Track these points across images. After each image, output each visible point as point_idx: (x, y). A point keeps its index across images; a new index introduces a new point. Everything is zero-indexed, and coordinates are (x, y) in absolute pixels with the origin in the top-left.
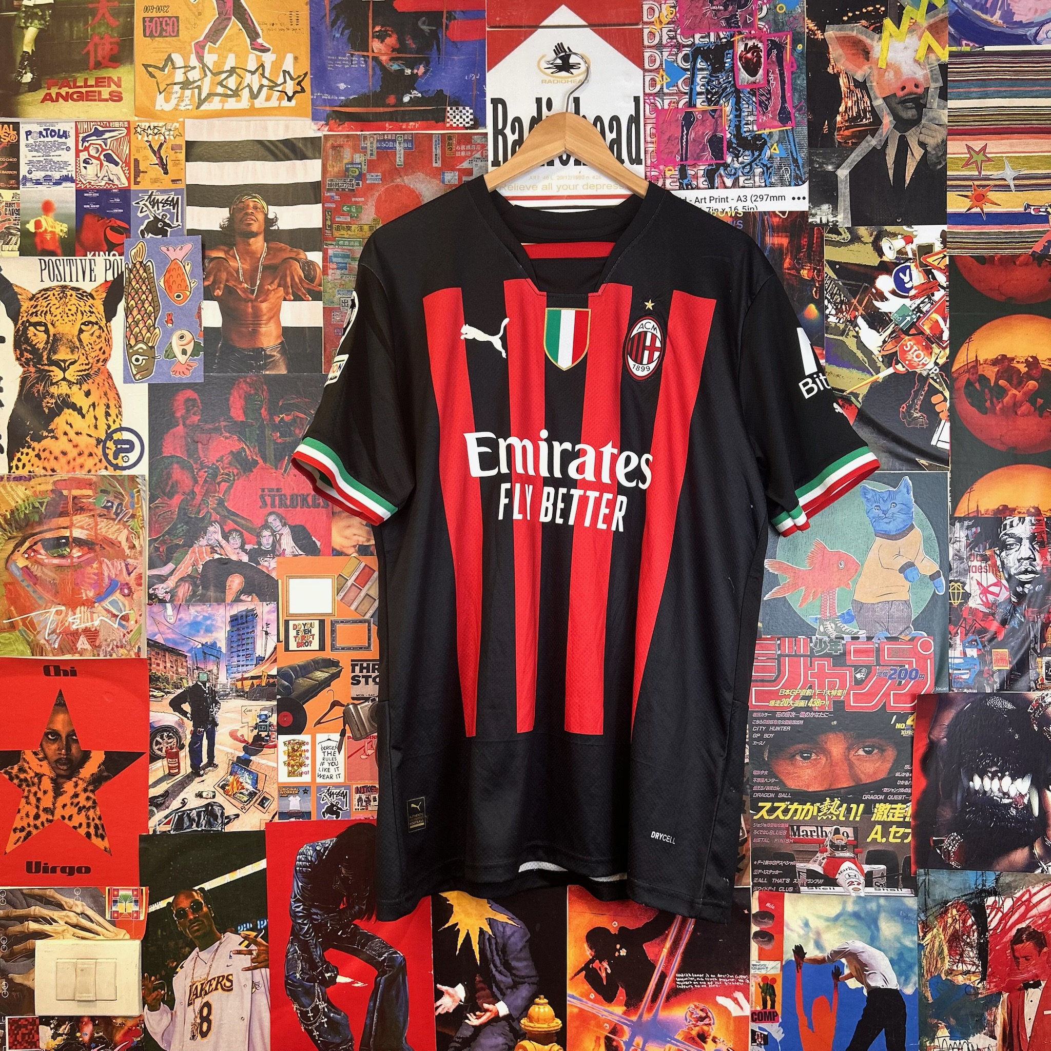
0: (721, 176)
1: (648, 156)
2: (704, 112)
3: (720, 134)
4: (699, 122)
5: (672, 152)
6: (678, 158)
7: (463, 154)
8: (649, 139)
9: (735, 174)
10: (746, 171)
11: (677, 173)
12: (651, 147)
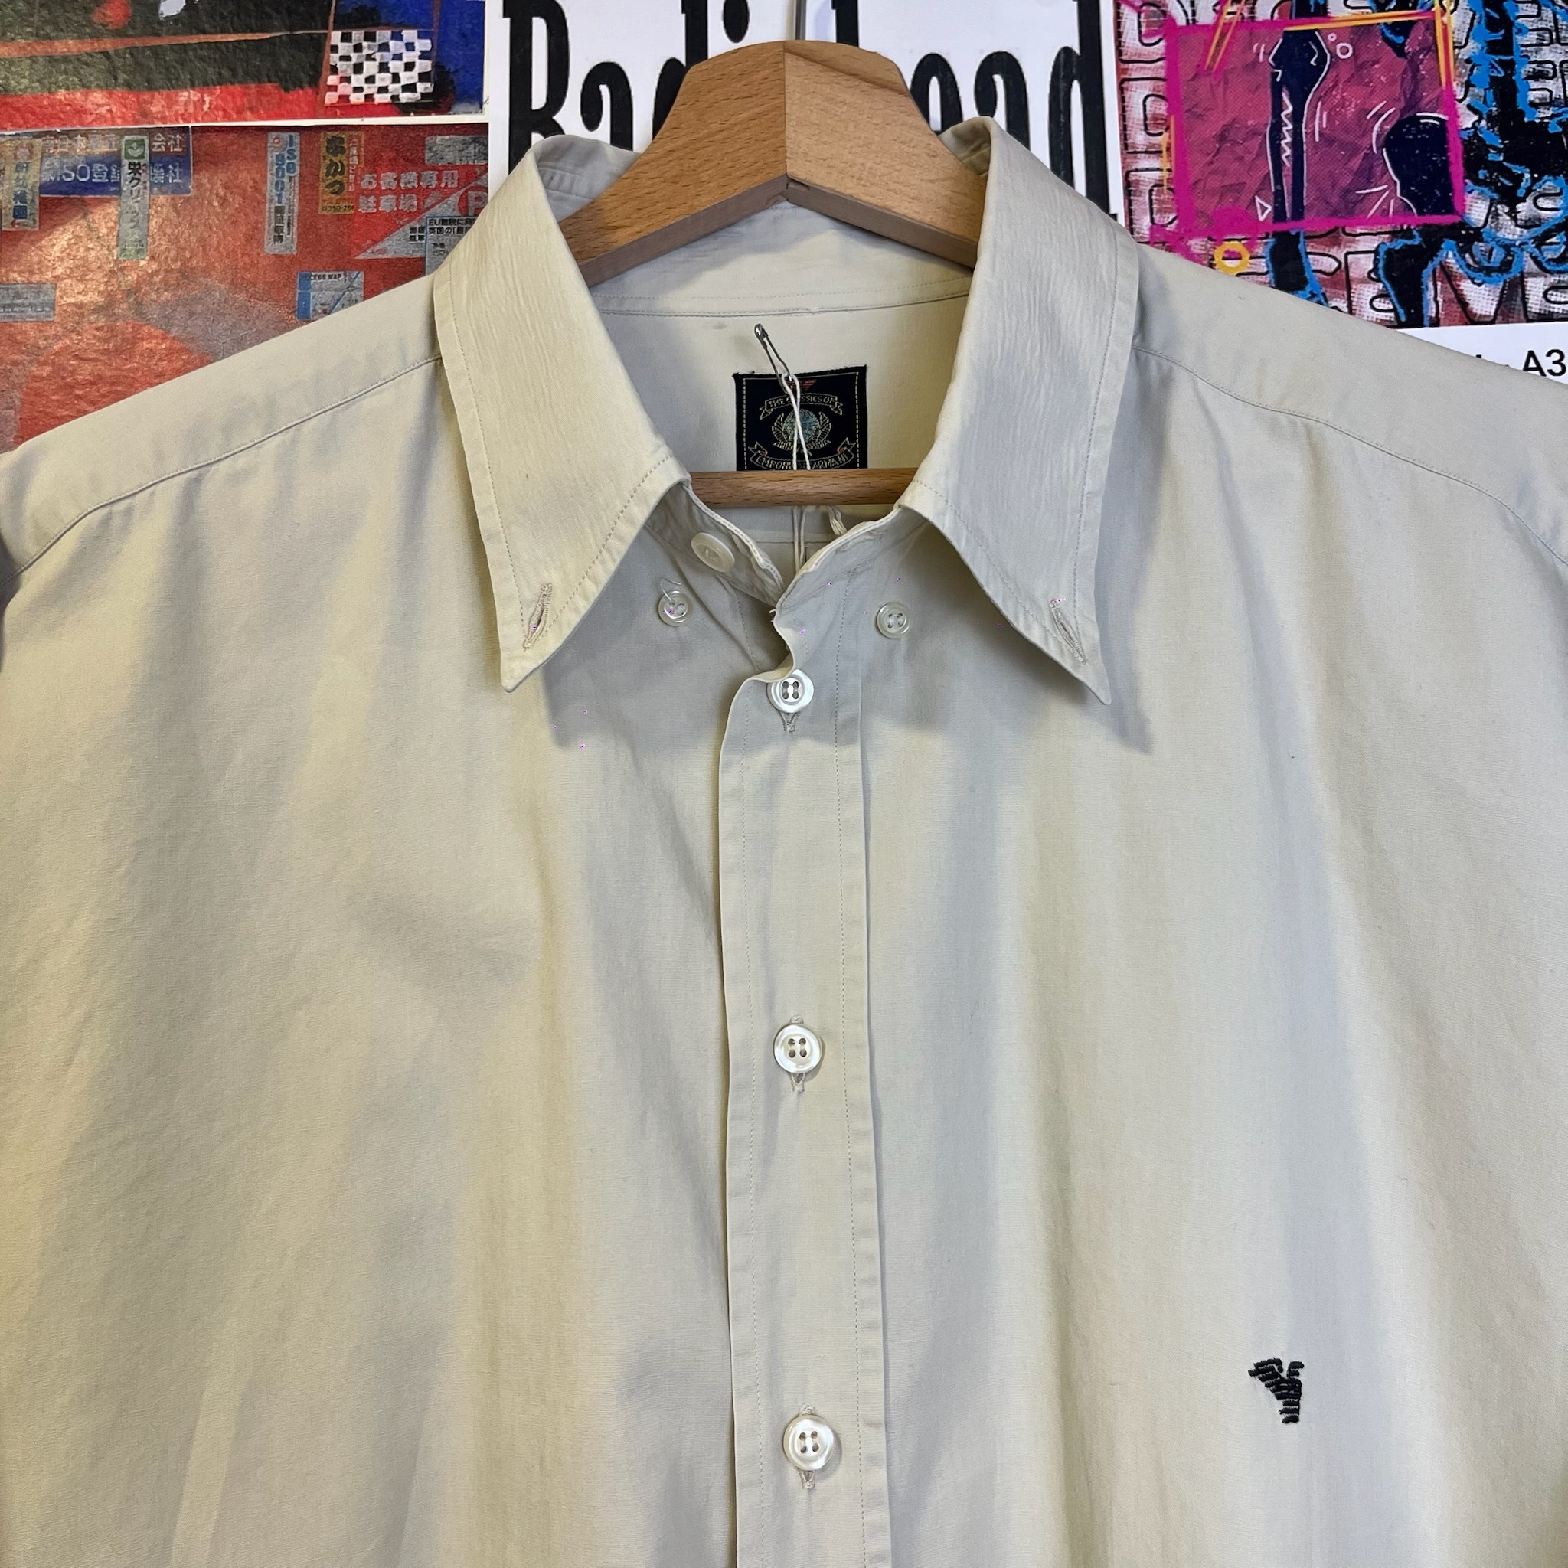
0: (1449, 276)
1: (1141, 202)
2: (1359, 34)
3: (1432, 116)
4: (1345, 73)
5: (1237, 188)
6: (1264, 210)
7: (387, 204)
8: (1140, 139)
9: (1505, 266)
10: (1550, 253)
11: (1262, 265)
12: (1152, 171)
